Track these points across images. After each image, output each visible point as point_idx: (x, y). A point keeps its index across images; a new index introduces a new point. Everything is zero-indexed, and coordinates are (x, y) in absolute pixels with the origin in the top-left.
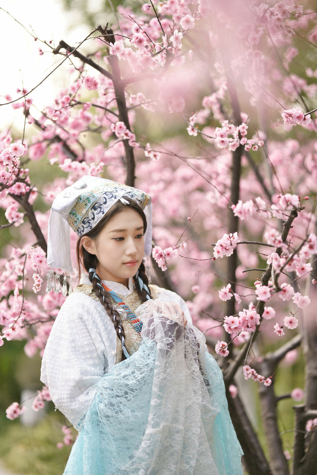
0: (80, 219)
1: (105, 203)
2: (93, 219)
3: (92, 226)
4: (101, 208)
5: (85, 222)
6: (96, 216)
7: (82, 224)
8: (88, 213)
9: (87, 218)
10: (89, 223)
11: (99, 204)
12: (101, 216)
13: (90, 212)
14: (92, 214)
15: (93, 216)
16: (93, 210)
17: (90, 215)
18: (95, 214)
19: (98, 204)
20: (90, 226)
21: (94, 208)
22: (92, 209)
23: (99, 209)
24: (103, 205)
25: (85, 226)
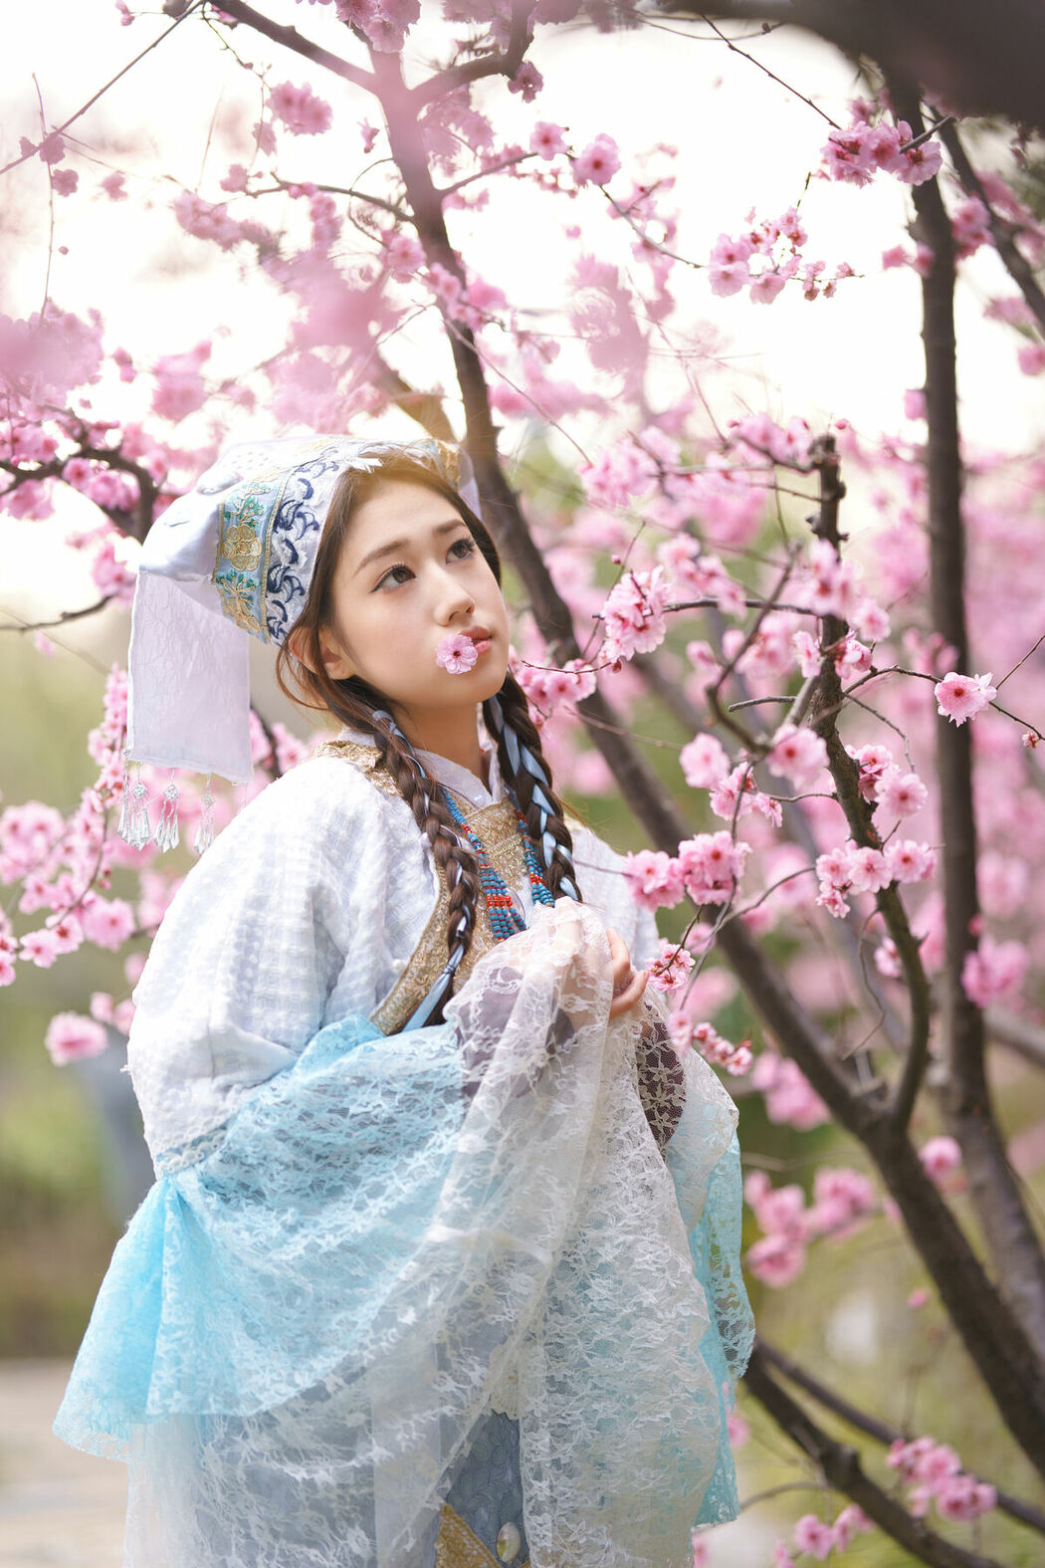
0: (256, 582)
1: (309, 495)
2: (295, 559)
4: (301, 515)
5: (275, 585)
6: (297, 545)
7: (272, 596)
8: (271, 546)
9: (275, 567)
10: (289, 578)
11: (291, 505)
12: (315, 538)
13: (275, 542)
14: (284, 545)
15: (289, 551)
16: (281, 531)
17: (279, 552)
18: (292, 540)
19: (287, 506)
21: (280, 522)
22: (278, 529)
24: (306, 502)
25: (281, 597)
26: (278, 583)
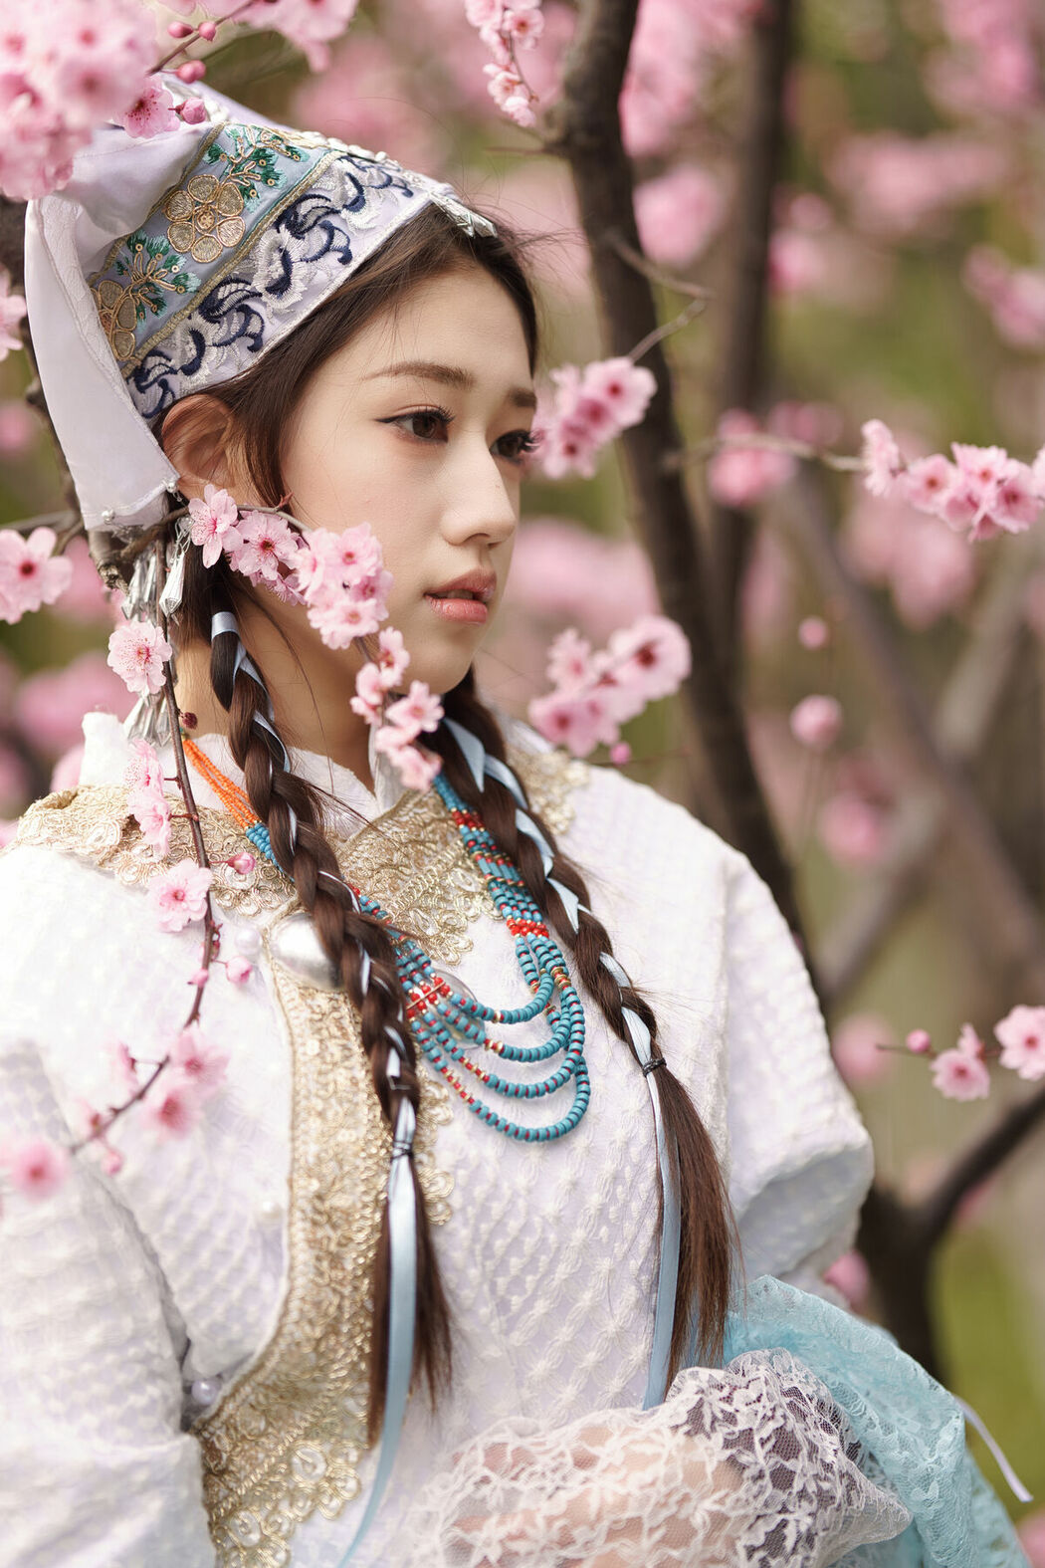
0: (194, 283)
1: (355, 206)
2: (280, 287)
3: (266, 335)
4: (331, 230)
5: (217, 308)
6: (299, 271)
7: (199, 320)
8: (255, 245)
9: (237, 281)
10: (248, 312)
11: (321, 202)
13: (265, 242)
14: (277, 256)
15: (277, 270)
16: (285, 234)
17: (261, 262)
18: (294, 256)
19: (314, 203)
20: (252, 336)
21: (290, 219)
22: (282, 227)
23: (237, 320)
24: (345, 213)
25: (213, 333)
26: (224, 308)
